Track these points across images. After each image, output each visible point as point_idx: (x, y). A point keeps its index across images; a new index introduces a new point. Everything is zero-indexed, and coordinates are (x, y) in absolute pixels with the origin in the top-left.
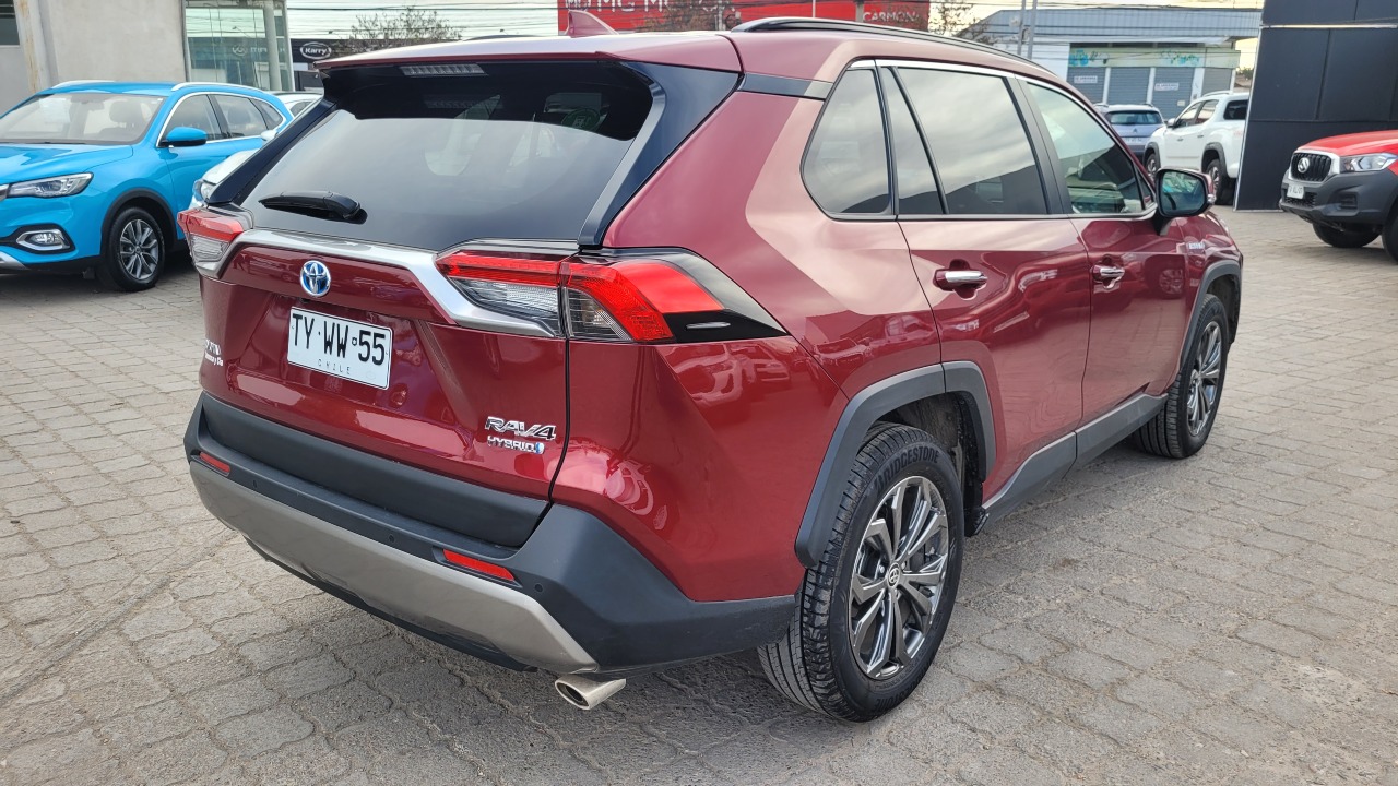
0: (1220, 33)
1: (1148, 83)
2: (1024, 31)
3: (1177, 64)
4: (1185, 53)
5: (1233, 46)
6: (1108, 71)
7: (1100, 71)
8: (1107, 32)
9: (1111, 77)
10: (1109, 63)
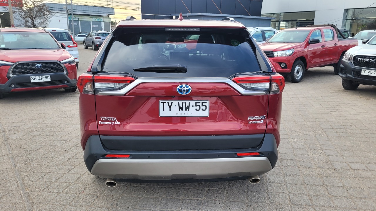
0: (106, 13)
1: (91, 25)
2: (68, 10)
3: (97, 20)
4: (98, 18)
5: (109, 17)
6: (80, 22)
7: (77, 21)
8: (77, 11)
9: (81, 23)
10: (80, 19)
